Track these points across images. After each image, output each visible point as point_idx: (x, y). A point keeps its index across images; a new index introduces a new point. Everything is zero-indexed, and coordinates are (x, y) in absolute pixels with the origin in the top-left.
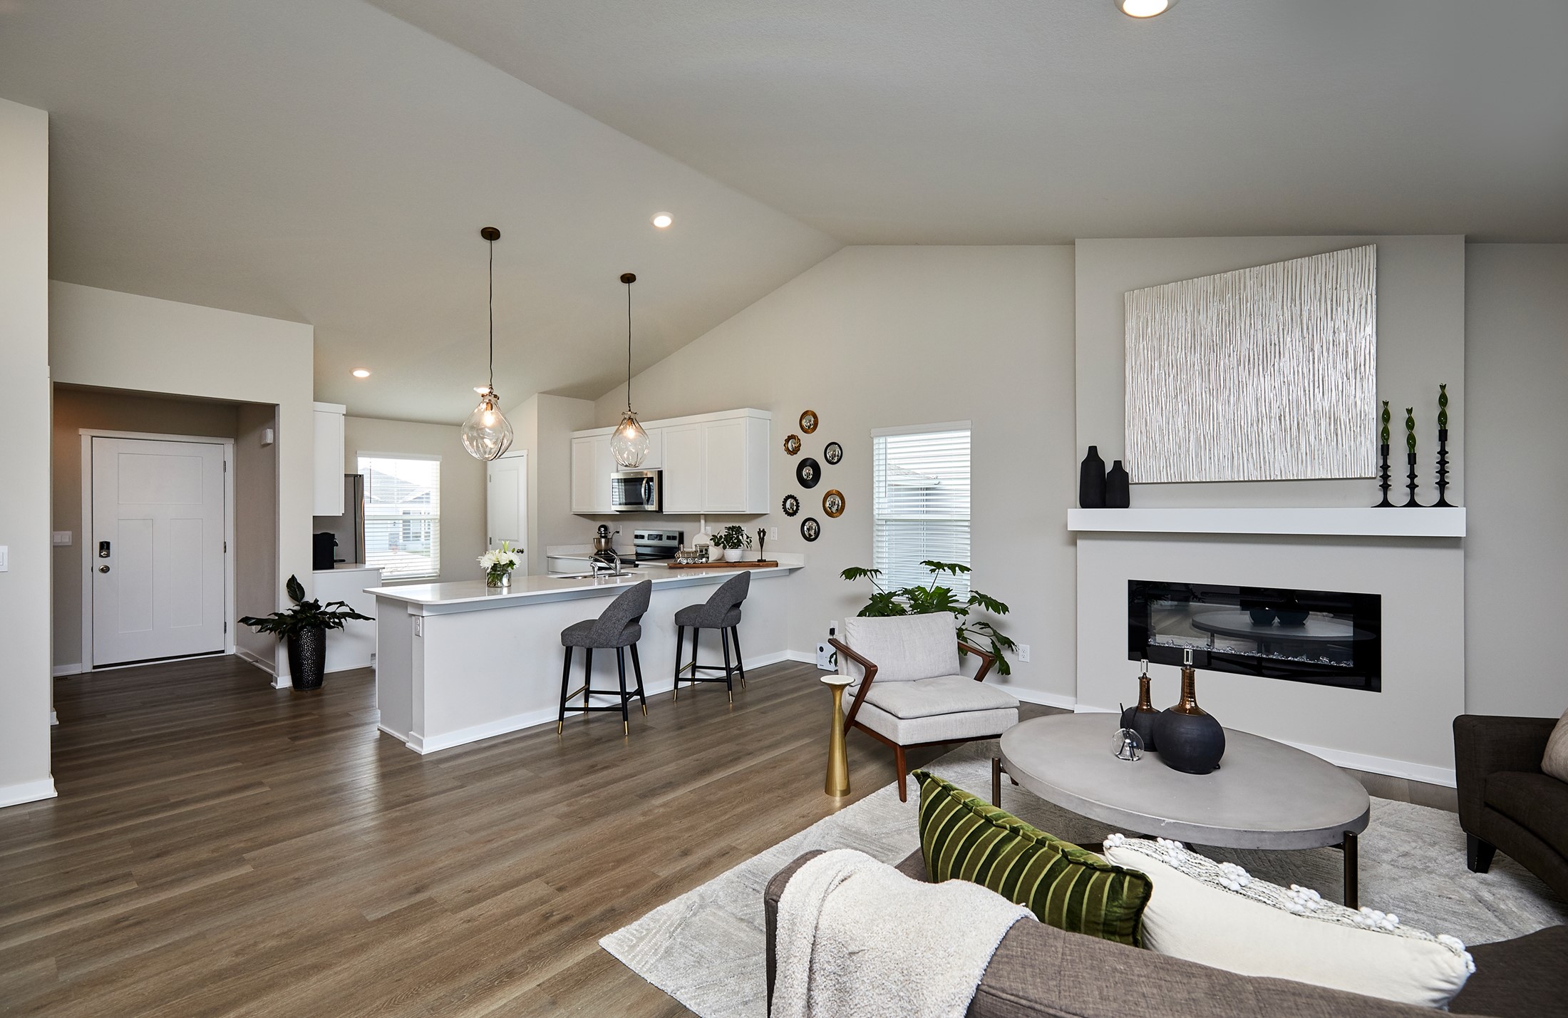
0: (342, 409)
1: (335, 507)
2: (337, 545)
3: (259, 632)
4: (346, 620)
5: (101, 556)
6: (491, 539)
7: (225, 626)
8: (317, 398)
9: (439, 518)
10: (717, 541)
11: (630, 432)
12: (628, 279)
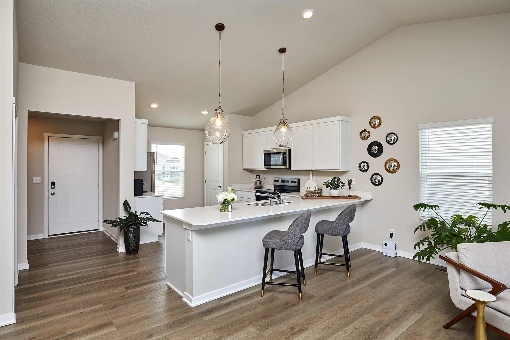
0: (147, 121)
1: (143, 167)
2: (144, 185)
3: (111, 227)
4: (149, 221)
5: (51, 188)
6: (206, 180)
7: (99, 219)
8: (136, 117)
9: (184, 171)
10: (327, 185)
11: (283, 129)
12: (282, 51)
